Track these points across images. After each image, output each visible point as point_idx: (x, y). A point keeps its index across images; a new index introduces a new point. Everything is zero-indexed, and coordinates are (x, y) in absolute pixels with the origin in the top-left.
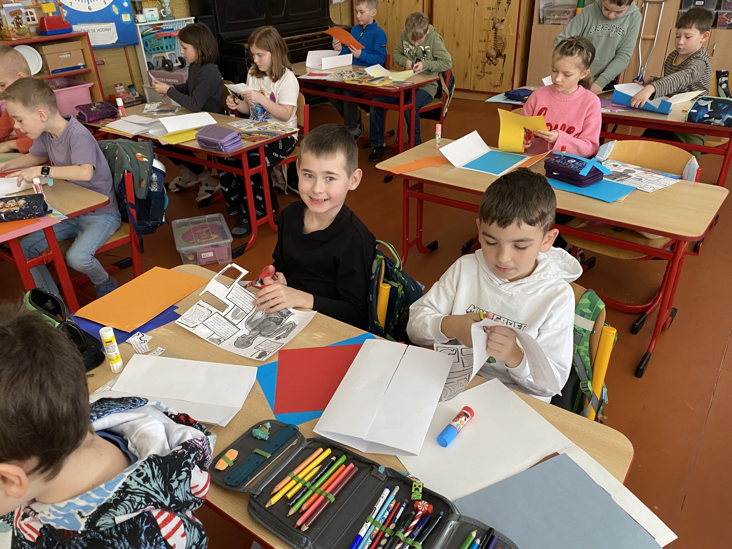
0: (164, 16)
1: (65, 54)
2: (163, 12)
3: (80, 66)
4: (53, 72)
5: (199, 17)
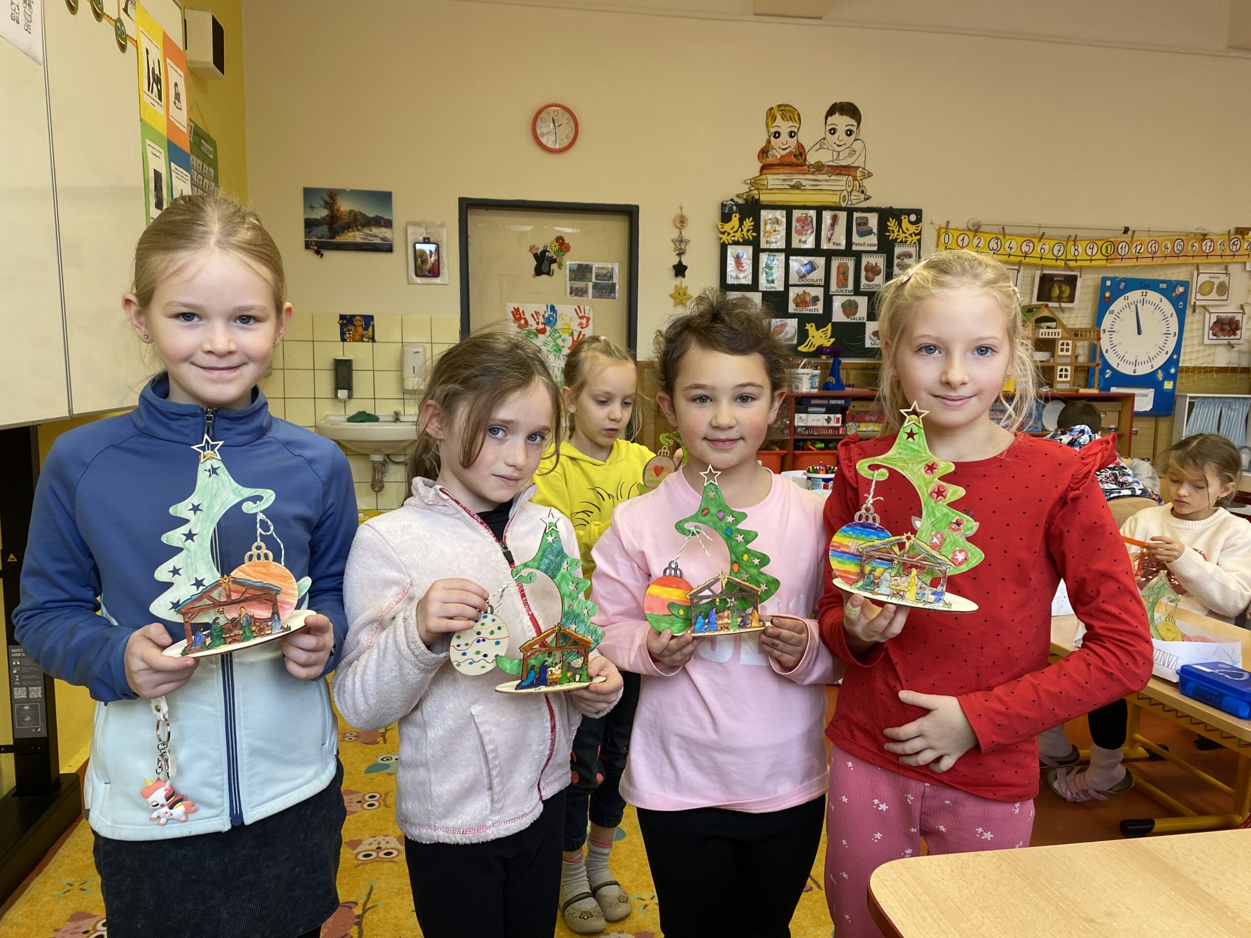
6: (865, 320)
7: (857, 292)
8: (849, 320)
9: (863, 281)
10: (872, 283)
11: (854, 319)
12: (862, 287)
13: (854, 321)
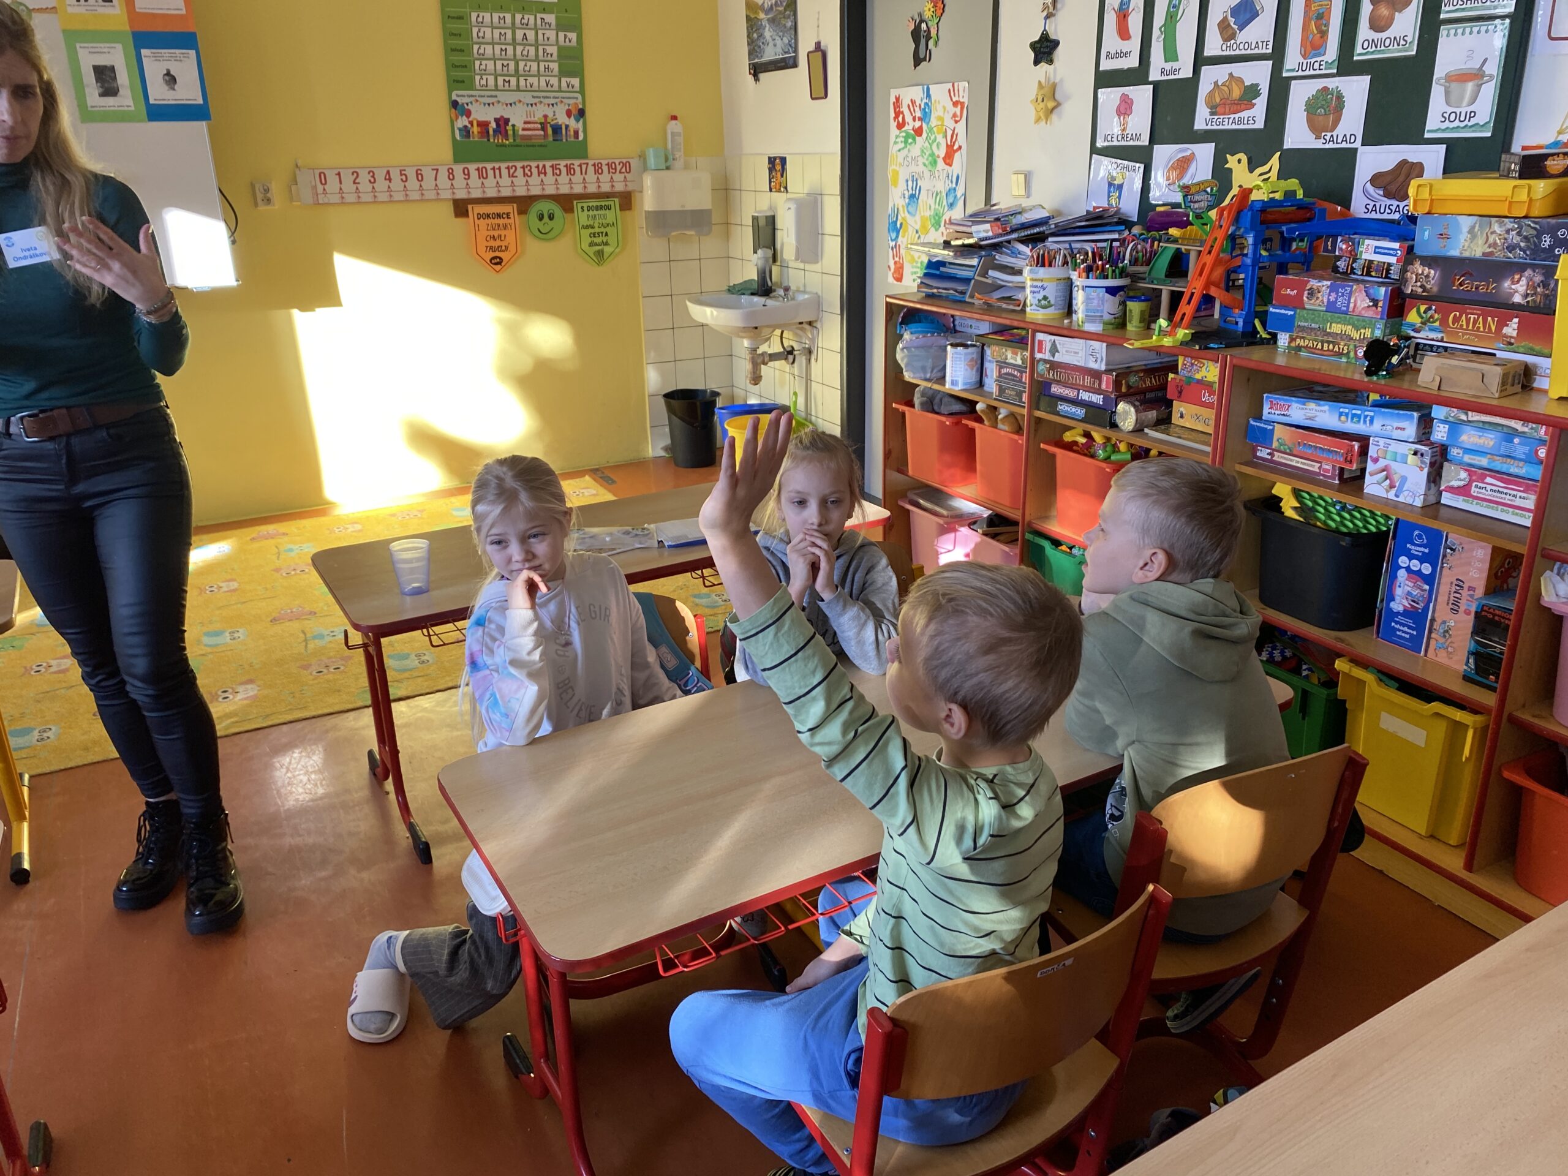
6: (1358, 144)
7: (1347, 66)
8: (1319, 145)
9: (1364, 32)
10: (1384, 35)
11: (1331, 140)
12: (1359, 49)
13: (1331, 146)
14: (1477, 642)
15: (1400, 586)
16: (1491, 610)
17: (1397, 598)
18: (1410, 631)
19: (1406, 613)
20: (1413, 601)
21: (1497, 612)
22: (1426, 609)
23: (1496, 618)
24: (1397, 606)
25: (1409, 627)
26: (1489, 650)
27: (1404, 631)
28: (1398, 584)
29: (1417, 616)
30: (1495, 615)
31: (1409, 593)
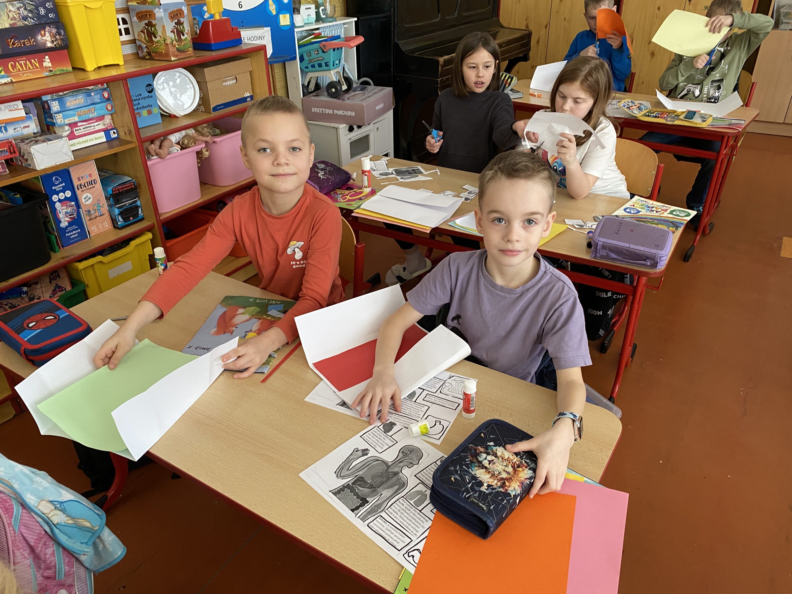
0: (323, 16)
1: (229, 80)
2: (322, 10)
3: (247, 98)
4: (215, 109)
5: (361, 18)
14: (118, 208)
15: (60, 213)
16: (117, 189)
17: (62, 220)
18: (76, 231)
19: (70, 224)
20: (70, 215)
21: (119, 188)
22: (79, 214)
23: (120, 191)
24: (64, 224)
25: (75, 230)
26: (124, 208)
27: (74, 234)
28: (59, 212)
29: (77, 222)
30: (119, 190)
31: (66, 213)
